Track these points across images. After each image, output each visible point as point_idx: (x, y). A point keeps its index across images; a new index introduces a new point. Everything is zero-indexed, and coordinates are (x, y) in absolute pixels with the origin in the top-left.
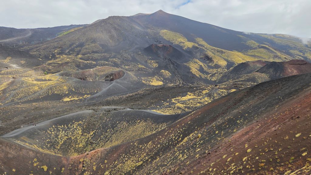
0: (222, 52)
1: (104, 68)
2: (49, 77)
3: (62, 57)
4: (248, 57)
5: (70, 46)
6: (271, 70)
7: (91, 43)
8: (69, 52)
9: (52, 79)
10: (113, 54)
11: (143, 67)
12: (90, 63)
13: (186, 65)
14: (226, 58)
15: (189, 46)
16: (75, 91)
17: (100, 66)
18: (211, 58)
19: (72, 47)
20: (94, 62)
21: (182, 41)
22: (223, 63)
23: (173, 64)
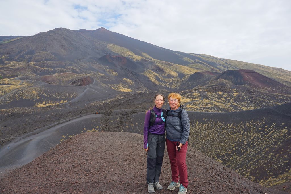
0: (170, 65)
1: (67, 74)
2: (8, 81)
3: (12, 63)
4: (193, 69)
5: (19, 52)
6: (232, 77)
7: (42, 51)
8: (18, 59)
9: (13, 83)
10: (68, 63)
11: (103, 74)
12: (47, 70)
13: (143, 75)
14: (175, 69)
15: (138, 59)
16: (47, 96)
17: (59, 73)
18: (162, 69)
19: (22, 54)
20: (51, 69)
21: (130, 54)
22: (175, 74)
23: (132, 73)
